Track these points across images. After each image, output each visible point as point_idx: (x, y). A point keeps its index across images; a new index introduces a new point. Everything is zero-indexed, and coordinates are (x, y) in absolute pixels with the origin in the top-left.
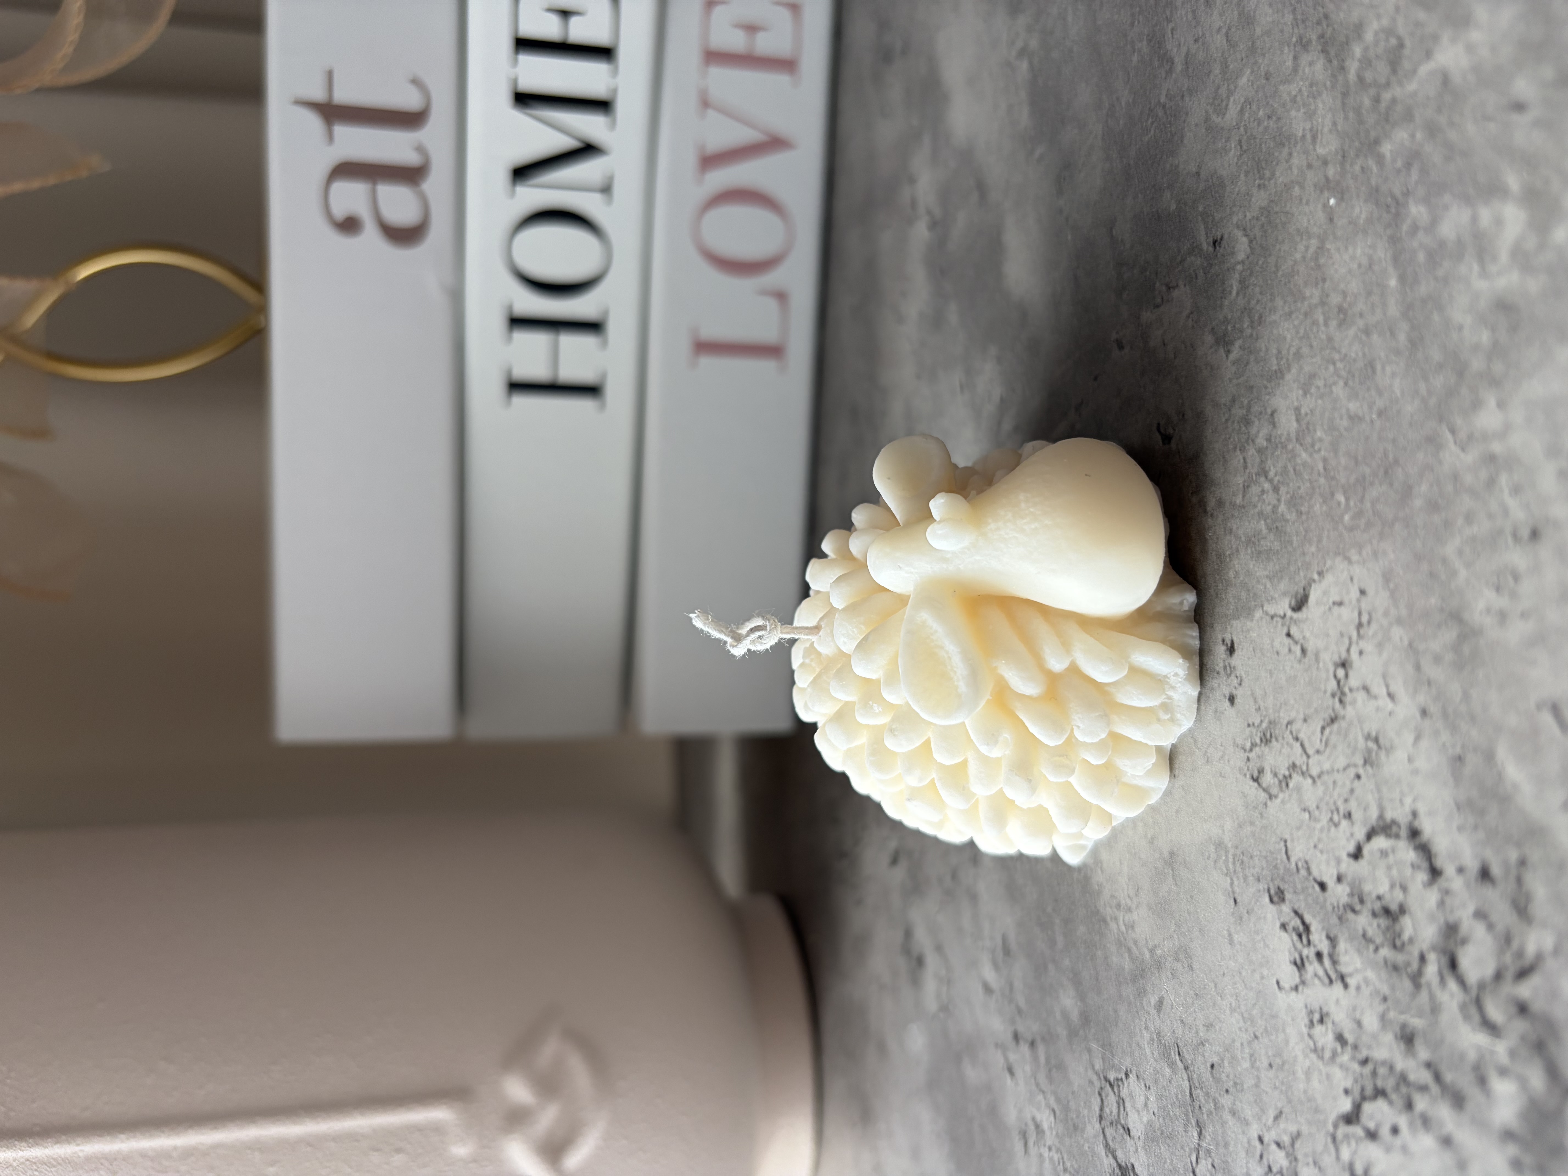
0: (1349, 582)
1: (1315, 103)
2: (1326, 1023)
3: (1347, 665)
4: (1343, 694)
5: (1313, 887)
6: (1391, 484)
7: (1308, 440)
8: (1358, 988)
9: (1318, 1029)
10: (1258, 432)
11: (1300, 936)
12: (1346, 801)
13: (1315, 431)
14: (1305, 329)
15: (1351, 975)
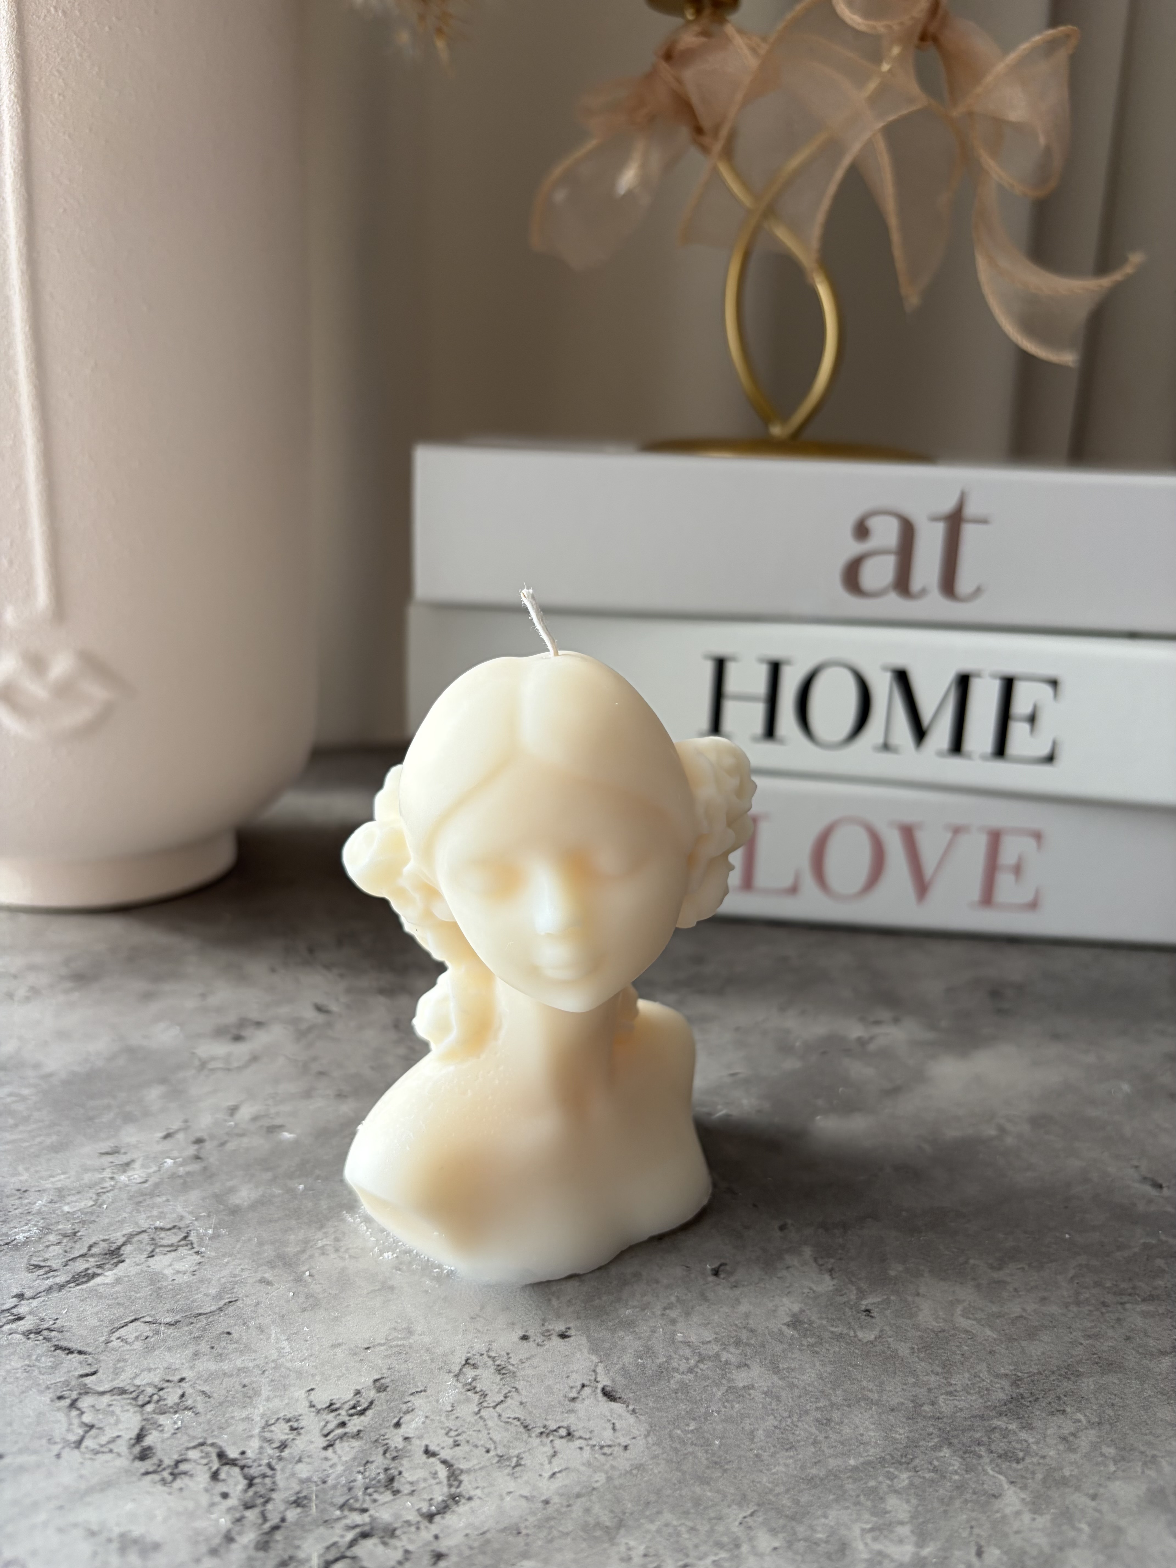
0: (632, 1436)
1: (976, 1393)
2: (292, 1434)
3: (570, 1437)
4: (548, 1435)
5: (395, 1417)
6: (708, 1467)
7: (731, 1397)
8: (326, 1459)
9: (286, 1427)
10: (731, 1353)
11: (354, 1407)
12: (468, 1442)
13: (739, 1403)
14: (811, 1392)
15: (335, 1452)
